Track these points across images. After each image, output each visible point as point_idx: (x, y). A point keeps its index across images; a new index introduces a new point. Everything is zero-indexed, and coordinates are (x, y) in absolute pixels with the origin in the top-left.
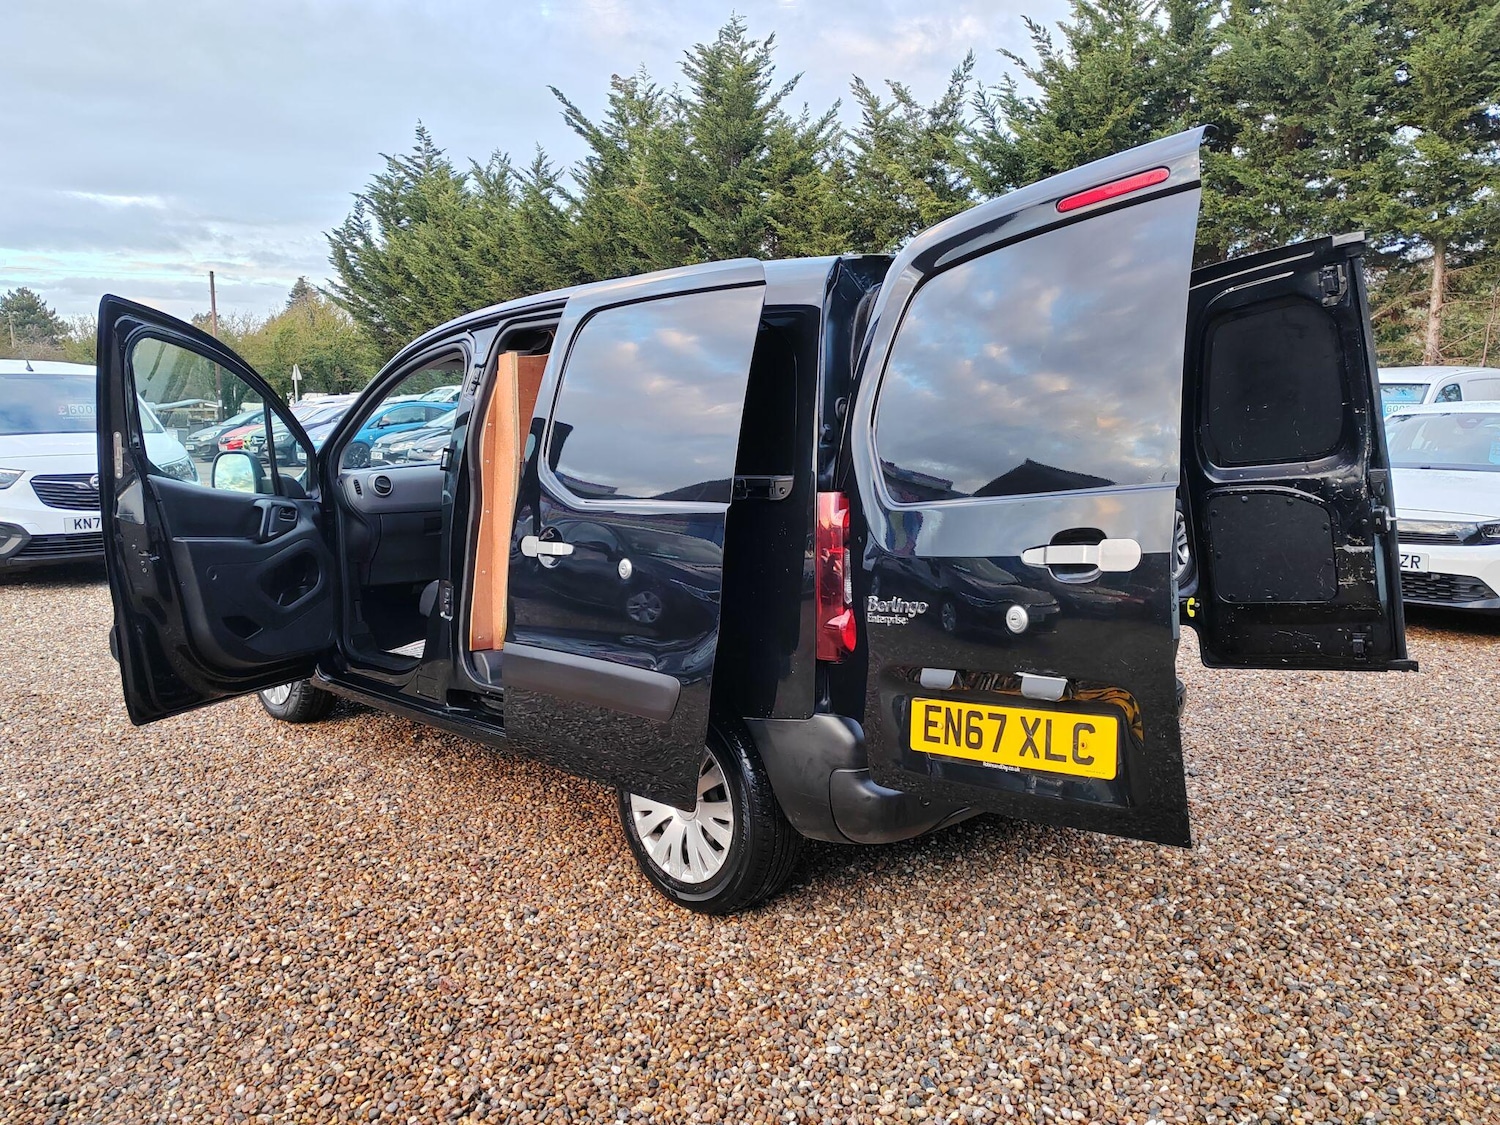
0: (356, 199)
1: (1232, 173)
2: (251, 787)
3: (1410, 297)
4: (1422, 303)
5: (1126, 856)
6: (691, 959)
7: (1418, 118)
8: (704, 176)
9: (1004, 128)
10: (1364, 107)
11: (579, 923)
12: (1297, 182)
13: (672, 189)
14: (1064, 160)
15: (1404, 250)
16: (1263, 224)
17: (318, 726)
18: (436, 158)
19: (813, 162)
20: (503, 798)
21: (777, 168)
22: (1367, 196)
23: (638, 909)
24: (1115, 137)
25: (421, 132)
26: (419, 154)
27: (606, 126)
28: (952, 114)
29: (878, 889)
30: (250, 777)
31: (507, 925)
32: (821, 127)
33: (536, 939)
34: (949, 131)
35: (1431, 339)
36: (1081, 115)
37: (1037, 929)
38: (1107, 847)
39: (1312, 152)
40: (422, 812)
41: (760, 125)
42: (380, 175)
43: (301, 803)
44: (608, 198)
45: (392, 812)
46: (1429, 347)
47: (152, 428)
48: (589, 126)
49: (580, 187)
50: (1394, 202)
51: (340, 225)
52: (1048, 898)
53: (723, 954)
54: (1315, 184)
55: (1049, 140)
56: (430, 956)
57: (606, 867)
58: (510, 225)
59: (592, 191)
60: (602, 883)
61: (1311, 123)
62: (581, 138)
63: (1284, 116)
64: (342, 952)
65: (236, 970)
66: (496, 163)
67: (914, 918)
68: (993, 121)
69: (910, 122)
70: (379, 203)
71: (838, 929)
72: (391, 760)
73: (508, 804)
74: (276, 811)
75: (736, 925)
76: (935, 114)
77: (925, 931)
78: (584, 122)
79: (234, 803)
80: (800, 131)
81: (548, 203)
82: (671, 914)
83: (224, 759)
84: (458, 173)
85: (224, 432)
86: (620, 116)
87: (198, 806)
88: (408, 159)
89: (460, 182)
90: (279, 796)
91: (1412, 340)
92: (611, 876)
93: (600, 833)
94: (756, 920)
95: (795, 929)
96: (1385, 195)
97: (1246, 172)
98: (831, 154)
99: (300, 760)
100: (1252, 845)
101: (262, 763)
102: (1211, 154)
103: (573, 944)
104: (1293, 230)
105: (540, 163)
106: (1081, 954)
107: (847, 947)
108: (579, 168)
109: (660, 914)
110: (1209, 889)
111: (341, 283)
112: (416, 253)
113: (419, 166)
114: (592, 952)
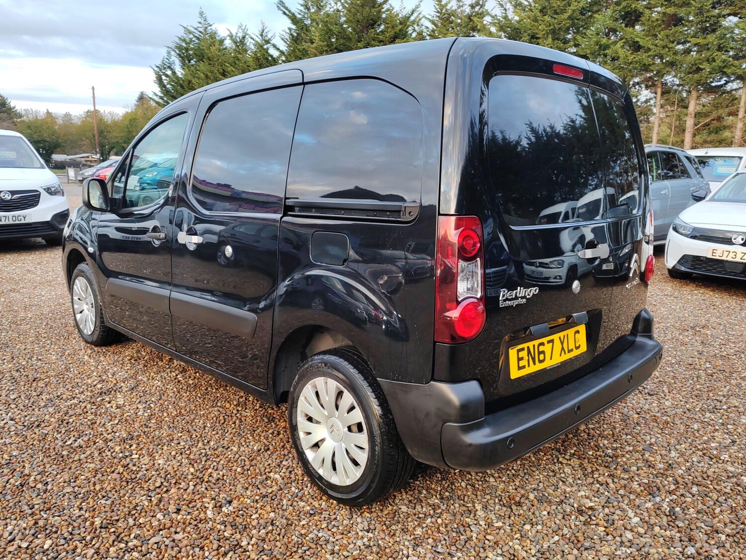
0: (167, 49)
1: (637, 39)
2: (59, 394)
3: (727, 110)
4: (734, 114)
5: (624, 459)
6: (337, 548)
7: (739, 11)
8: (350, 39)
9: (511, 15)
10: (711, 4)
11: (260, 511)
12: (671, 45)
13: (332, 45)
14: (544, 32)
15: (726, 84)
16: (651, 68)
17: (111, 349)
18: (209, 28)
19: (407, 32)
20: (219, 404)
21: (387, 35)
22: (709, 53)
23: (301, 499)
24: (573, 19)
25: (201, 14)
26: (200, 25)
27: (298, 11)
28: (482, 6)
29: (463, 484)
30: (61, 386)
31: (209, 513)
32: (412, 13)
33: (229, 527)
34: (481, 15)
35: (738, 134)
36: (554, 7)
37: (577, 523)
38: (610, 451)
39: (679, 28)
40: (165, 414)
41: (380, 11)
42: (180, 36)
43: (89, 406)
44: (299, 50)
45: (146, 414)
46: (737, 137)
47: (40, 166)
48: (290, 11)
49: (285, 44)
50: (724, 57)
51: (159, 63)
52: (580, 494)
53: (359, 543)
54: (680, 47)
55: (536, 20)
56: (151, 542)
57: (281, 462)
58: (248, 64)
59: (291, 46)
60: (277, 476)
61: (682, 12)
62: (285, 17)
63: (667, 8)
64: (88, 538)
65: (10, 552)
66: (240, 30)
67: (491, 511)
68: (505, 10)
69: (459, 10)
70: (179, 51)
71: (439, 521)
72: (152, 374)
73: (221, 410)
74: (71, 412)
75: (368, 515)
76: (472, 6)
77: (500, 524)
78: (287, 9)
79: (45, 406)
80: (400, 16)
81: (267, 52)
82: (324, 503)
83: (47, 372)
84: (221, 36)
85: (98, 170)
86: (306, 6)
87: (22, 407)
88: (196, 29)
89: (221, 42)
90: (75, 401)
91: (727, 134)
92: (284, 470)
93: (279, 434)
94: (382, 511)
95: (410, 519)
96: (719, 53)
97: (644, 39)
98: (417, 28)
99: (95, 374)
100: (705, 451)
101: (71, 375)
102: (625, 29)
103: (254, 532)
104: (668, 72)
105: (263, 31)
106: (613, 548)
107: (446, 538)
108: (284, 33)
109: (316, 504)
110: (687, 489)
111: (160, 94)
112: (199, 78)
113: (201, 32)
114: (267, 540)
